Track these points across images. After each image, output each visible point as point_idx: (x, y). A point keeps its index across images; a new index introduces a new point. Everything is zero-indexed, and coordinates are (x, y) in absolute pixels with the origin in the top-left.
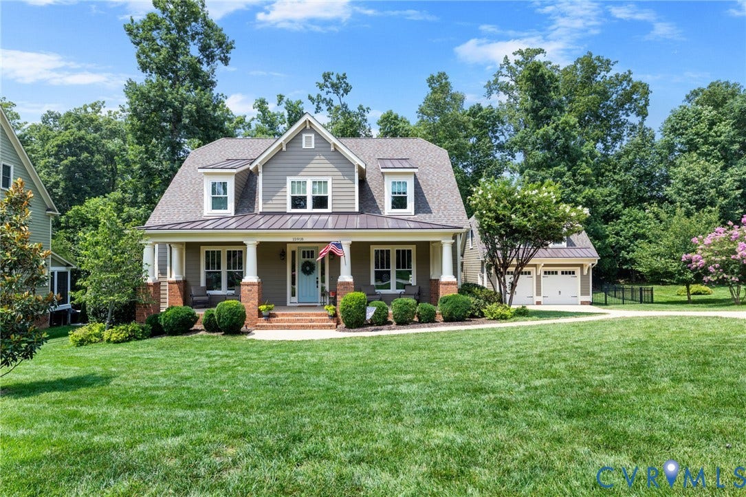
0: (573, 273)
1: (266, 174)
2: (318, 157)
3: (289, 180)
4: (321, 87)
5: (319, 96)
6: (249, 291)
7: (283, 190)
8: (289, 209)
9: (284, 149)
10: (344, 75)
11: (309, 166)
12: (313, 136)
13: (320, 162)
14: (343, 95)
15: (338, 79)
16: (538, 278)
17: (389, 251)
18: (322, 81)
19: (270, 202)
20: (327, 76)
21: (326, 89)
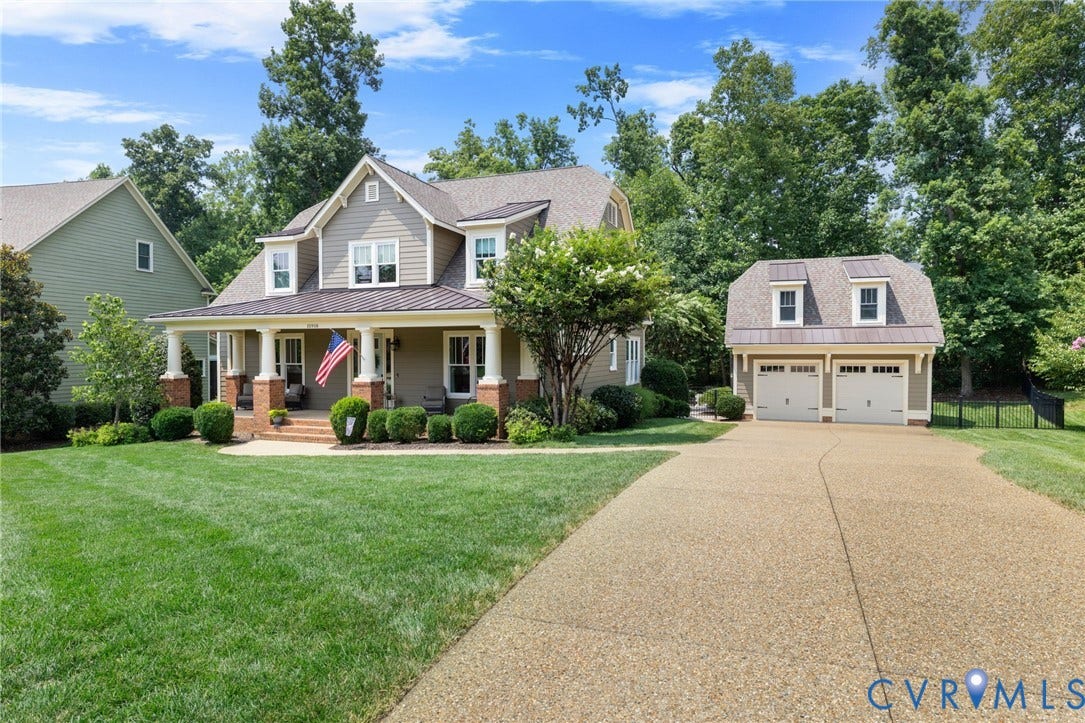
0: (897, 370)
1: (326, 239)
2: (383, 212)
3: (351, 245)
4: (585, 91)
5: (583, 105)
6: (261, 391)
7: (345, 259)
8: (352, 284)
9: (345, 205)
10: (617, 67)
11: (374, 224)
12: (377, 183)
13: (387, 219)
14: (618, 99)
15: (608, 75)
16: (828, 378)
17: (467, 338)
18: (584, 81)
19: (331, 276)
20: (591, 75)
21: (593, 94)
